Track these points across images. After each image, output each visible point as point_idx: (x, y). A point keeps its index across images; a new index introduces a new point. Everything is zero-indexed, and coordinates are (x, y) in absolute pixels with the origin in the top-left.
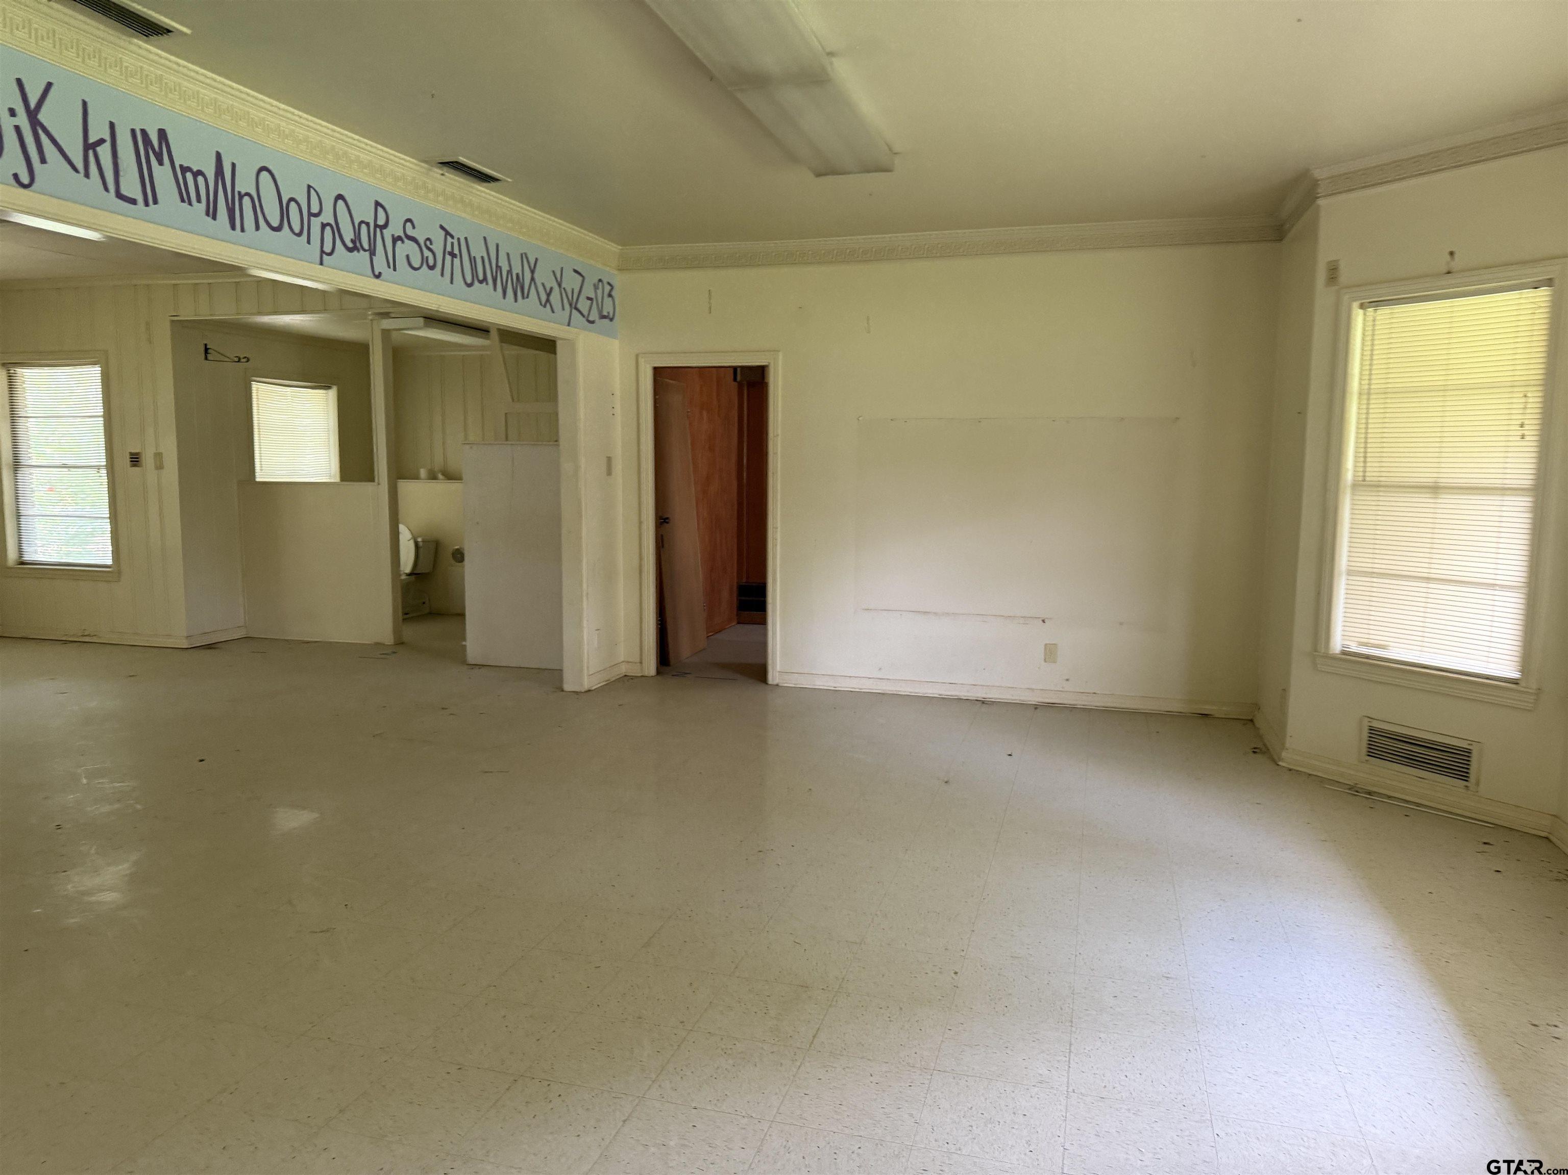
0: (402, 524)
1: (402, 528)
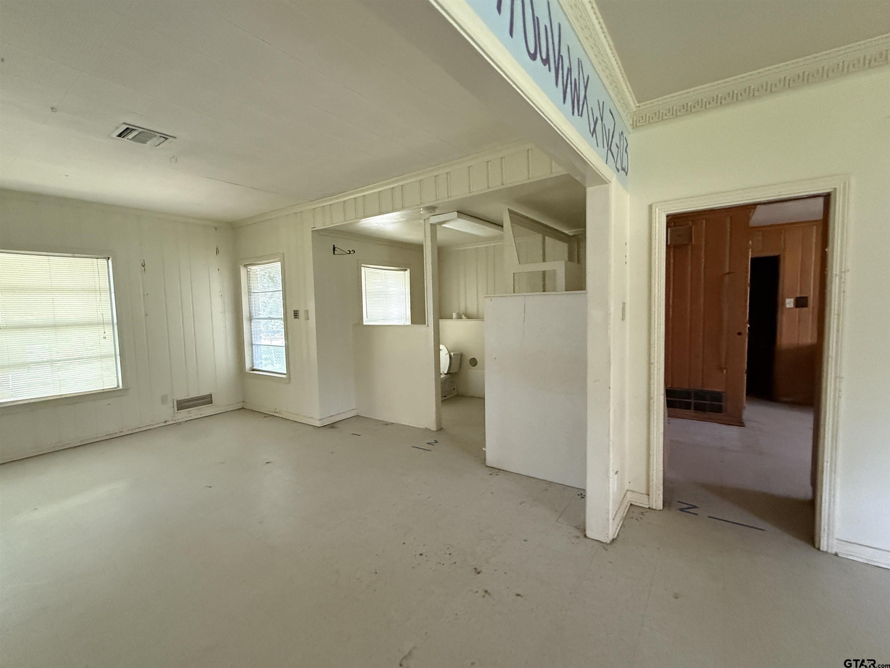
0: (442, 344)
1: (442, 347)
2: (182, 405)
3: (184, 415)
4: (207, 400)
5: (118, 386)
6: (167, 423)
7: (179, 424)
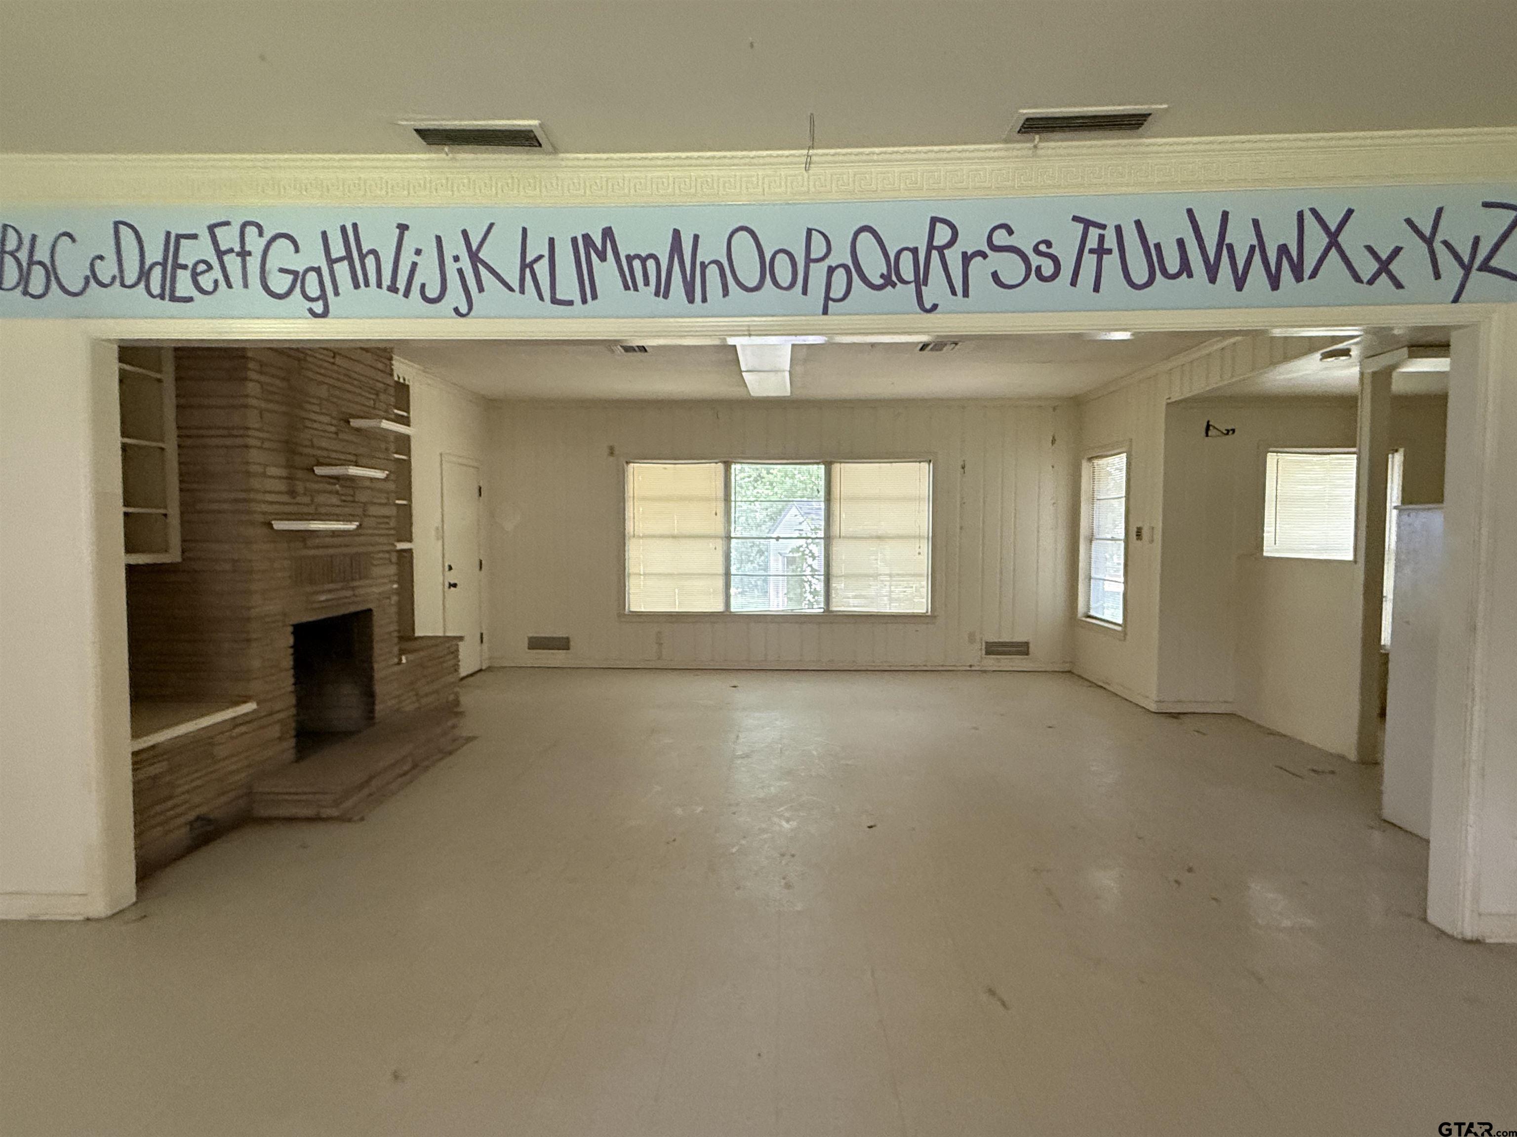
2: (993, 649)
3: (991, 662)
4: (1022, 649)
5: (927, 612)
6: (973, 668)
7: (985, 672)
